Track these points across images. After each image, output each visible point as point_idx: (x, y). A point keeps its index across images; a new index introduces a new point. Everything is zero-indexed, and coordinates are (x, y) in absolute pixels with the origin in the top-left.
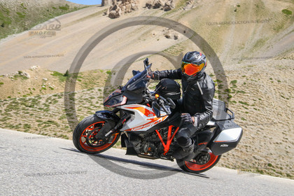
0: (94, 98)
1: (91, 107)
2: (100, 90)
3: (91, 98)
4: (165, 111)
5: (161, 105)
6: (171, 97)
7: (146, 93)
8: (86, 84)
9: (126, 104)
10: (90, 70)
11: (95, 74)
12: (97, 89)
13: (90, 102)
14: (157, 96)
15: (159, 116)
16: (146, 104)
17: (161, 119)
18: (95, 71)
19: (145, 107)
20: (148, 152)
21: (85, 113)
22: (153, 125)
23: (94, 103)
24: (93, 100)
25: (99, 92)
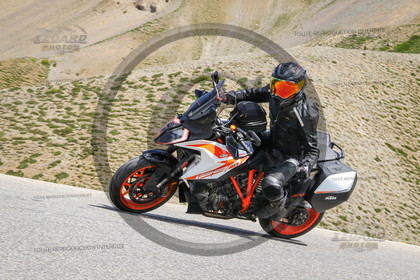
0: (21, 103)
1: (17, 118)
2: (30, 91)
3: (17, 103)
4: (245, 149)
5: (238, 141)
6: (253, 128)
7: (217, 123)
8: (7, 80)
9: (187, 140)
10: (14, 58)
11: (22, 65)
12: (25, 88)
13: (14, 109)
14: (233, 127)
15: (236, 158)
16: (216, 140)
17: (239, 161)
18: (23, 60)
19: (214, 143)
20: (218, 209)
21: (6, 128)
22: (227, 169)
23: (21, 112)
24: (19, 107)
25: (29, 94)
